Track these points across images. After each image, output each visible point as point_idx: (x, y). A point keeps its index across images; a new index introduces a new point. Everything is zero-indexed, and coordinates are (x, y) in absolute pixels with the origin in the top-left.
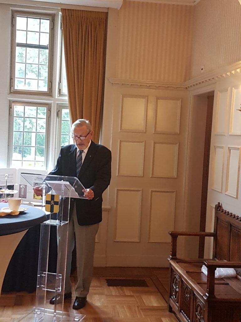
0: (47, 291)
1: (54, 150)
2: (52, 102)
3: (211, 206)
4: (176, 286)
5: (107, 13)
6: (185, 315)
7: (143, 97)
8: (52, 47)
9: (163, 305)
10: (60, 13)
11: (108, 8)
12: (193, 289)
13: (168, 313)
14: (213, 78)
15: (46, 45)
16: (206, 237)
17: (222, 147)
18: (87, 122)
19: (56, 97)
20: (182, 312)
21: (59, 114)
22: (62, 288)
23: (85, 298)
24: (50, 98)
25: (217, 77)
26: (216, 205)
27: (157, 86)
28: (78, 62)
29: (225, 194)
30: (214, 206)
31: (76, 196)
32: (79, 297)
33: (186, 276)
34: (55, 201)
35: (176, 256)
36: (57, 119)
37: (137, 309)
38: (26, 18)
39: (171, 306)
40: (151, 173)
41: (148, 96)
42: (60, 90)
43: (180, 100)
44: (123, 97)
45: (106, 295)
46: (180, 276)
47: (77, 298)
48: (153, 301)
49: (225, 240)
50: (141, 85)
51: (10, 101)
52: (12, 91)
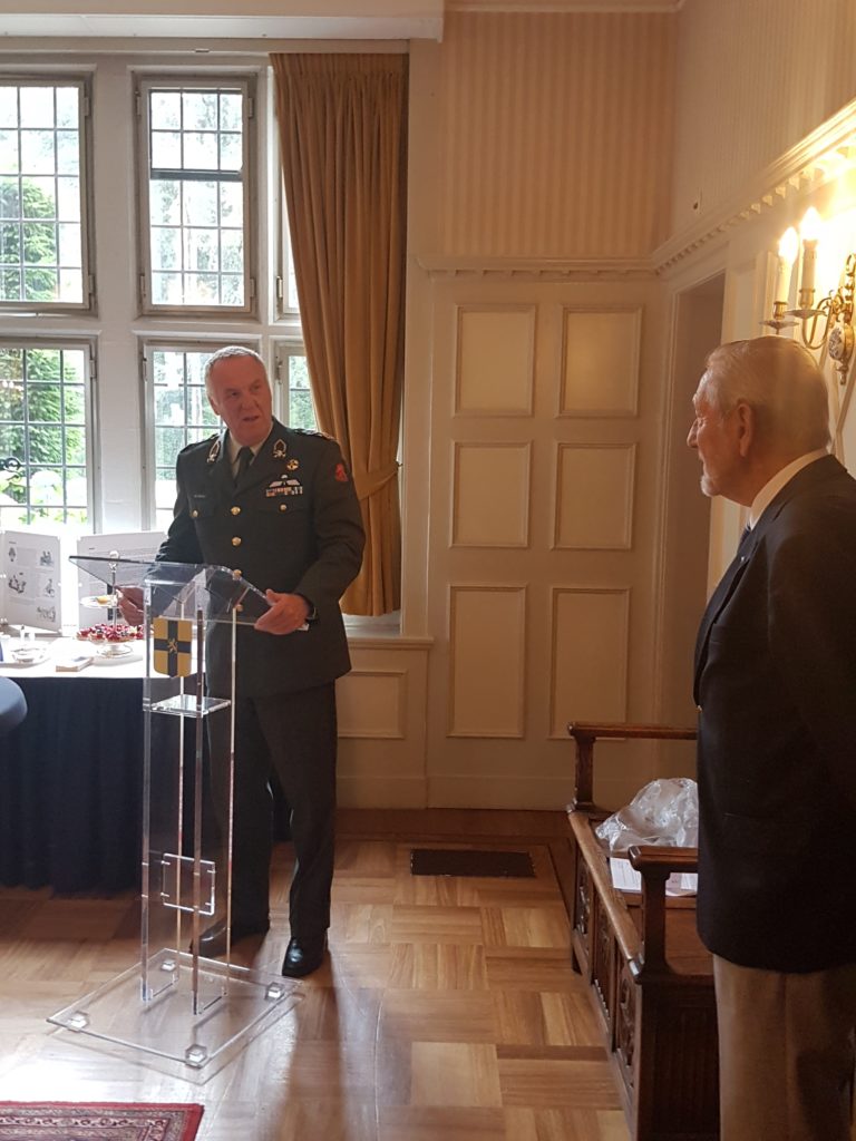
2: (259, 336)
4: (586, 897)
5: (406, 56)
6: (602, 997)
7: (522, 307)
8: (250, 176)
9: (560, 945)
11: (408, 40)
14: (718, 230)
15: (236, 169)
19: (271, 323)
20: (595, 984)
21: (281, 372)
24: (254, 325)
25: (727, 223)
34: (179, 639)
35: (590, 799)
37: (473, 957)
38: (178, 95)
40: (552, 536)
41: (537, 306)
42: (280, 301)
43: (639, 312)
44: (461, 312)
48: (534, 930)
50: (514, 272)
51: (141, 341)
52: (147, 312)
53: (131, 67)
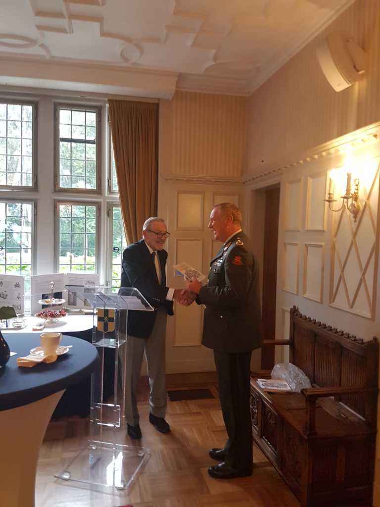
0: (103, 425)
1: (105, 251)
2: (102, 200)
3: (283, 309)
4: (253, 406)
5: (158, 105)
6: (269, 443)
7: (199, 193)
8: (99, 142)
10: (107, 105)
11: (159, 99)
14: (279, 169)
15: (93, 140)
16: (276, 346)
17: (297, 244)
19: (106, 195)
20: (263, 438)
21: (110, 213)
24: (100, 196)
25: (285, 167)
26: (291, 310)
27: (214, 181)
28: (128, 158)
29: (303, 297)
30: (289, 310)
36: (108, 219)
37: (207, 432)
38: (70, 111)
41: (204, 192)
42: (110, 188)
44: (178, 194)
50: (197, 180)
51: (55, 200)
52: (57, 190)
53: (54, 100)
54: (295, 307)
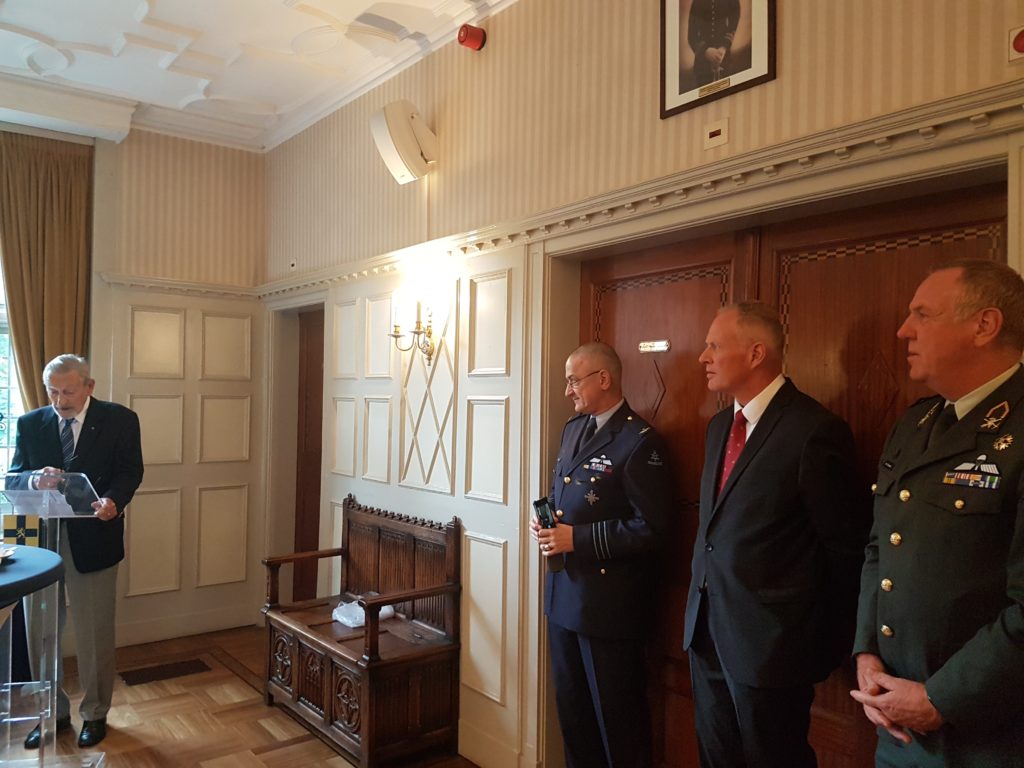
0: (12, 723)
3: (331, 503)
4: (283, 657)
5: (92, 149)
6: (310, 704)
7: (174, 310)
9: (253, 697)
11: (94, 138)
12: (330, 655)
13: (266, 709)
14: (322, 282)
16: (320, 560)
17: (352, 400)
18: (80, 359)
20: (300, 701)
22: (52, 708)
23: (104, 720)
25: (331, 280)
26: (345, 500)
27: (204, 291)
28: (28, 240)
29: (363, 479)
30: (341, 502)
31: (68, 512)
32: (91, 720)
33: (312, 634)
34: (27, 527)
35: (278, 602)
37: (204, 716)
39: (272, 692)
40: (198, 454)
41: (185, 311)
43: (250, 318)
44: (133, 310)
45: (131, 705)
46: (295, 637)
47: (86, 724)
48: (231, 694)
49: (367, 557)
50: (170, 289)
54: (350, 495)
